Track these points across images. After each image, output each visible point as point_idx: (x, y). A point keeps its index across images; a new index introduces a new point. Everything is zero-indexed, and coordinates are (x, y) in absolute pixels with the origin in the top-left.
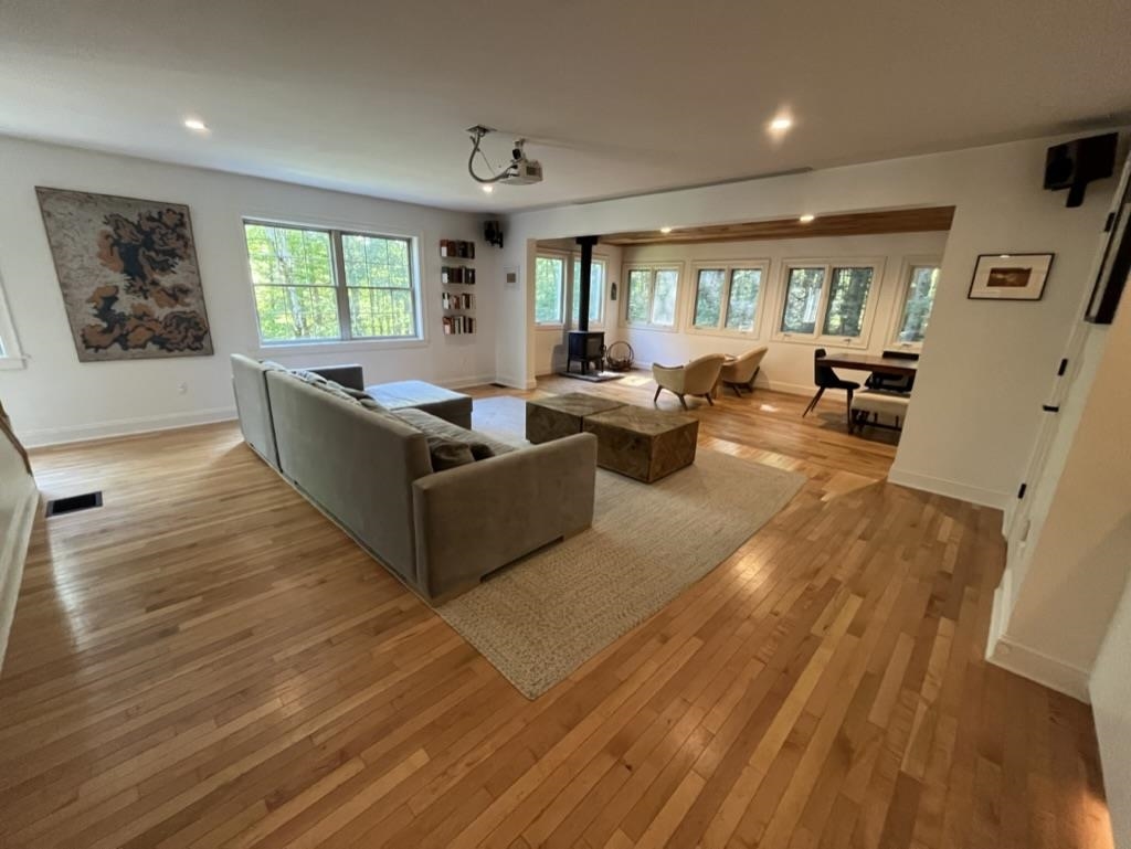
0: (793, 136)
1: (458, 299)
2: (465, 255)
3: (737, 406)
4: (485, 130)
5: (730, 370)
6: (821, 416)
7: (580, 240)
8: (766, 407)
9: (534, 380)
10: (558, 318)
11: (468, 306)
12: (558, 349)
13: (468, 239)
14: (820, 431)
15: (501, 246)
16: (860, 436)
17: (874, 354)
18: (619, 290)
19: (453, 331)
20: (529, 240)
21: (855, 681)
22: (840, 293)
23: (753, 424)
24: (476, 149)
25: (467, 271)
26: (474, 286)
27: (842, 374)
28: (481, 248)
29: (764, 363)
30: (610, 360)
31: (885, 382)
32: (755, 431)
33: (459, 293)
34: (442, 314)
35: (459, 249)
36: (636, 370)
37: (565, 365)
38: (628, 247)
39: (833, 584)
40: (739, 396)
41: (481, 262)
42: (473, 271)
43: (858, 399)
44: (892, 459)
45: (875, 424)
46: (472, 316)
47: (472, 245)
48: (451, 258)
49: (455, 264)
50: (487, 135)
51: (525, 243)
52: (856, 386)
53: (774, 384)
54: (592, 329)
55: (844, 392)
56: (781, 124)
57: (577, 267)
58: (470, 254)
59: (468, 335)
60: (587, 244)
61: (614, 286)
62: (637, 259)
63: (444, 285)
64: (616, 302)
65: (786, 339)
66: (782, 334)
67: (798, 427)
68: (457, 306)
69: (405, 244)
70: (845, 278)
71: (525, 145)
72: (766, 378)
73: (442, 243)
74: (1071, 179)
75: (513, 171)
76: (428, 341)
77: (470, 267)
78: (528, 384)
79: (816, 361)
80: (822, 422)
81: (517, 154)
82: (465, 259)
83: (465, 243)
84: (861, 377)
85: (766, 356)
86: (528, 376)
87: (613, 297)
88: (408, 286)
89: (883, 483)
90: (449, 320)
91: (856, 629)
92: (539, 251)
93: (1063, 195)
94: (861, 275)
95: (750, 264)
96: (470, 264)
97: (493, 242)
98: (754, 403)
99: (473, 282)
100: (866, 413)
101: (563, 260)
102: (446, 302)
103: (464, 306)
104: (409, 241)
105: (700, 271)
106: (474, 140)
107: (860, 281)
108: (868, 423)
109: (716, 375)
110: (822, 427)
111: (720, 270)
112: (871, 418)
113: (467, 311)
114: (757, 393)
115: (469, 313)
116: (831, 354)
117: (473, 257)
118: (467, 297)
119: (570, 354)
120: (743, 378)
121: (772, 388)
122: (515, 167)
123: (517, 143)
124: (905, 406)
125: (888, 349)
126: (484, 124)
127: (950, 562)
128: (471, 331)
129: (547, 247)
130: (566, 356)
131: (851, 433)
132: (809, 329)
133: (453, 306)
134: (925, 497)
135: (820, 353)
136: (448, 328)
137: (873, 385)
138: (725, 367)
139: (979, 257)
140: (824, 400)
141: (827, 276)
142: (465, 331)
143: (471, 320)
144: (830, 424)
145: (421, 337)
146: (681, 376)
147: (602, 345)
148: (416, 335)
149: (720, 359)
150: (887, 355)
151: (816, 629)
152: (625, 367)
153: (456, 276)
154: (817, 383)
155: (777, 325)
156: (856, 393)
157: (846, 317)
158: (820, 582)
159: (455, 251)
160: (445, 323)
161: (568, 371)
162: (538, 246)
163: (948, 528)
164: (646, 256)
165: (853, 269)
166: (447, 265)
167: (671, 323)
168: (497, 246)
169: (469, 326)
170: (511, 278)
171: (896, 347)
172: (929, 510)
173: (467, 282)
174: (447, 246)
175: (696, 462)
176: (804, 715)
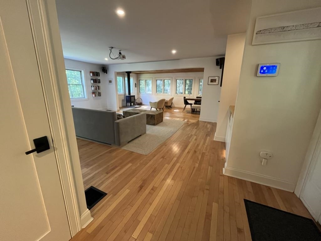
0: (176, 54)
1: (96, 88)
2: (97, 75)
3: (169, 110)
4: (113, 48)
5: (166, 103)
6: (186, 111)
7: (126, 72)
8: (175, 111)
9: (119, 108)
10: (122, 92)
11: (99, 89)
12: (123, 100)
13: (98, 71)
14: (186, 114)
15: (107, 73)
16: (194, 114)
17: (195, 98)
18: (137, 85)
19: (95, 96)
20: (115, 72)
21: (196, 145)
22: (187, 85)
23: (173, 113)
24: (111, 52)
25: (98, 80)
26: (100, 84)
27: (189, 102)
28: (101, 74)
29: (173, 101)
30: (137, 103)
31: (197, 103)
32: (173, 115)
33: (96, 86)
34: (92, 91)
35: (96, 74)
36: (143, 105)
37: (126, 105)
38: (138, 74)
39: (192, 135)
40: (169, 109)
41: (102, 77)
42: (100, 80)
43: (193, 106)
44: (199, 117)
45: (196, 111)
46: (100, 92)
47: (99, 73)
48: (94, 76)
49: (95, 78)
50: (113, 49)
51: (114, 73)
52: (192, 104)
53: (176, 106)
54: (132, 94)
55: (190, 105)
56: (174, 52)
57: (126, 79)
58: (99, 75)
59: (99, 97)
60: (129, 73)
61: (136, 84)
62: (142, 77)
63: (92, 83)
64: (136, 88)
65: (177, 95)
66: (176, 94)
67: (182, 113)
68: (96, 89)
69: (80, 72)
70: (188, 82)
71: (121, 51)
72: (174, 104)
73: (90, 72)
74: (219, 64)
75: (119, 57)
76: (88, 99)
77: (98, 79)
78: (117, 109)
79: (184, 99)
80: (186, 112)
81: (120, 53)
82: (97, 77)
83: (97, 72)
84: (193, 102)
85: (174, 99)
86: (117, 107)
87: (136, 87)
88: (81, 84)
89: (198, 121)
90: (93, 93)
91: (196, 140)
92: (117, 75)
93: (219, 67)
94: (191, 81)
95: (168, 78)
96: (98, 78)
97: (104, 72)
98: (172, 110)
99: (100, 83)
100: (194, 109)
101: (122, 77)
102: (93, 88)
103: (98, 89)
104: (81, 71)
105: (157, 80)
106: (110, 50)
107: (191, 83)
108: (195, 111)
109: (164, 103)
110: (187, 113)
111: (162, 80)
112: (195, 110)
113: (99, 90)
114: (172, 108)
115: (99, 91)
116: (186, 98)
117: (99, 76)
118: (99, 87)
119: (127, 101)
120: (169, 104)
121: (176, 107)
122: (120, 56)
123: (119, 51)
124: (200, 107)
125: (197, 96)
126: (113, 47)
127: (209, 130)
128: (100, 96)
129: (119, 74)
130: (126, 102)
131: (192, 113)
132: (182, 93)
133: (95, 89)
134: (205, 122)
135: (185, 98)
136: (94, 95)
137: (195, 104)
138: (165, 102)
139: (209, 77)
140: (186, 108)
141: (184, 81)
142: (99, 96)
143: (100, 93)
144: (188, 112)
145: (86, 98)
146: (156, 104)
147: (135, 99)
148: (84, 97)
149: (164, 100)
150: (197, 97)
151: (190, 141)
152: (140, 104)
153: (95, 81)
154: (185, 104)
155: (175, 92)
156: (192, 105)
157: (189, 91)
158: (190, 135)
159: (94, 74)
160: (93, 94)
161: (126, 106)
162: (117, 74)
163: (209, 126)
164: (143, 77)
165: (189, 80)
166: (92, 78)
167: (151, 93)
168: (106, 73)
169: (100, 94)
170: (110, 82)
171: (199, 96)
172: (206, 124)
173: (98, 83)
174: (92, 73)
175: (163, 121)
176: (189, 149)
